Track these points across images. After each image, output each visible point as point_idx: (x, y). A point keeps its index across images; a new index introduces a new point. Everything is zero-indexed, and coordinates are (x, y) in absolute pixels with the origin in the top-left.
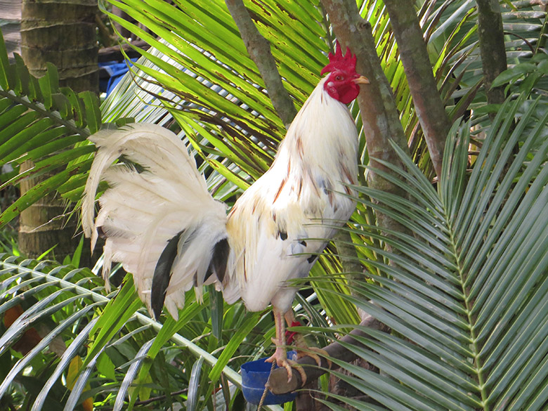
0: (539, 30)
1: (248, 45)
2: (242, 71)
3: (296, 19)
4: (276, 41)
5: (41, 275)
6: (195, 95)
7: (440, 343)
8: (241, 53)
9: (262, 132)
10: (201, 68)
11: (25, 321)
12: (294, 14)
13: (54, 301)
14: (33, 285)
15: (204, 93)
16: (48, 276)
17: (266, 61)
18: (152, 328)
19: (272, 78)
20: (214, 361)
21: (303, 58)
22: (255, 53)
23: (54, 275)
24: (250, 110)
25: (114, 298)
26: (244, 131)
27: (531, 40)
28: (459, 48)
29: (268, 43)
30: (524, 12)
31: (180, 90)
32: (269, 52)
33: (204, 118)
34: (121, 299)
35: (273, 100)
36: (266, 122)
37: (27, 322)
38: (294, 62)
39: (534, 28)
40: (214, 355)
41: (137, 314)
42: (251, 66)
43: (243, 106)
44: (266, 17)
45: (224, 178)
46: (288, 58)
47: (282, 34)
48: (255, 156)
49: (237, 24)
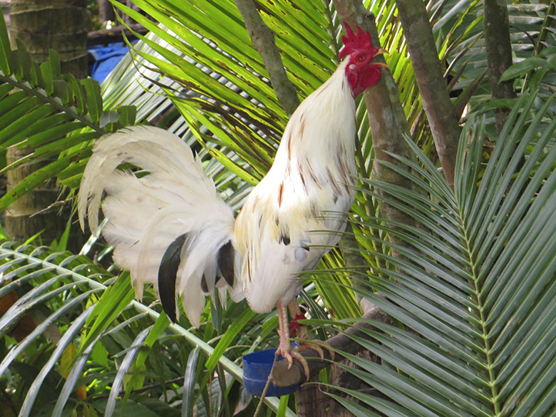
0: (540, 23)
1: (253, 34)
2: (244, 61)
3: (299, 9)
4: (278, 31)
5: (38, 261)
6: (197, 84)
7: (451, 338)
8: (244, 42)
9: (263, 122)
10: (204, 56)
11: (21, 307)
12: (298, 4)
13: (50, 288)
14: (29, 271)
15: (205, 81)
16: (45, 262)
17: (269, 51)
18: (148, 316)
19: (276, 68)
20: (210, 351)
21: (305, 48)
22: (259, 43)
23: (50, 261)
24: (249, 98)
25: (112, 286)
26: (243, 119)
27: (532, 33)
28: (461, 40)
29: (272, 33)
30: (526, 5)
31: (182, 79)
32: (273, 42)
33: (205, 107)
34: (118, 287)
35: (277, 90)
36: (268, 112)
37: (23, 309)
38: (296, 52)
39: (535, 21)
40: (210, 345)
41: (133, 302)
42: (254, 56)
43: (243, 94)
44: (269, 6)
45: (223, 166)
46: (291, 48)
47: (285, 23)
48: (256, 145)
49: (242, 14)
